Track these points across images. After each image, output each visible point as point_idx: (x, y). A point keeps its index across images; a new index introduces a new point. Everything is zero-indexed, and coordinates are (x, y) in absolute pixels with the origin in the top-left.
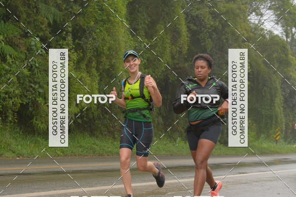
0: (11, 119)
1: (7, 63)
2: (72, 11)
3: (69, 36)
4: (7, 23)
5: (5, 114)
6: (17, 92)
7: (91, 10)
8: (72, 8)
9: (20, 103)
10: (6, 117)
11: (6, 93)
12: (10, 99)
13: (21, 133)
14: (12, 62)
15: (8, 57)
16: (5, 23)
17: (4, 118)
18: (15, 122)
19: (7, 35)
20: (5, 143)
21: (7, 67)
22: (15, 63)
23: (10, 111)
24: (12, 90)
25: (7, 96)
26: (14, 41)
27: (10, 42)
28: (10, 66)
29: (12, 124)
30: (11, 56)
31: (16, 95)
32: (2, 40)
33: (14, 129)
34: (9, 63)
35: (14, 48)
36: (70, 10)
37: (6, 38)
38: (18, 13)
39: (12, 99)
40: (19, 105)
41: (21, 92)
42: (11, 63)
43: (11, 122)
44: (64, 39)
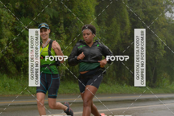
2: (64, 11)
3: (62, 25)
4: (26, 18)
5: (26, 70)
7: (74, 10)
8: (63, 9)
16: (25, 18)
17: (25, 72)
36: (62, 10)
38: (33, 12)
44: (59, 27)
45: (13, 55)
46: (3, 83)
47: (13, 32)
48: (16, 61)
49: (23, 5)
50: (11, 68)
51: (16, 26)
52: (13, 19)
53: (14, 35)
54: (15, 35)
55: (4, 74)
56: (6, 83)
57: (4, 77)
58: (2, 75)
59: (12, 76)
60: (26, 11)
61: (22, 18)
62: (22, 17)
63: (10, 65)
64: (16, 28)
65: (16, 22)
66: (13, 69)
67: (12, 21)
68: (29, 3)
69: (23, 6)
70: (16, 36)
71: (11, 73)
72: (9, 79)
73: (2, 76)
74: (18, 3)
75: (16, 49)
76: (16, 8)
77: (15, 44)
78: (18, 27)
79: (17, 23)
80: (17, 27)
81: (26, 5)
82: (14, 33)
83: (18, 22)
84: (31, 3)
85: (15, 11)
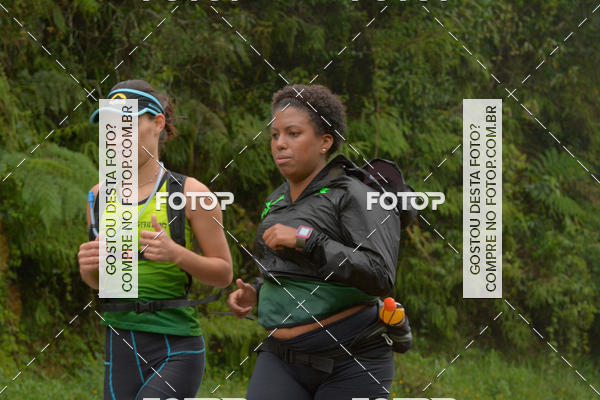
0: (574, 345)
1: (565, 233)
5: (564, 334)
6: (587, 290)
9: (593, 313)
10: (567, 341)
11: (565, 294)
12: (574, 306)
13: (596, 373)
14: (577, 230)
15: (568, 221)
17: (562, 343)
18: (584, 352)
19: (565, 177)
20: (566, 393)
21: (566, 242)
22: (582, 233)
23: (574, 330)
24: (576, 287)
25: (567, 299)
26: (578, 188)
27: (570, 191)
28: (571, 237)
29: (579, 355)
30: (572, 218)
31: (585, 298)
32: (556, 187)
33: (583, 364)
34: (569, 233)
35: (580, 204)
37: (562, 184)
38: (586, 132)
39: (576, 304)
40: (592, 316)
41: (595, 292)
42: (573, 233)
43: (575, 351)
45: (519, 283)
46: (486, 383)
47: (518, 202)
48: (531, 303)
49: (552, 109)
50: (515, 327)
51: (530, 182)
52: (517, 159)
53: (520, 215)
54: (525, 214)
55: (488, 350)
56: (499, 380)
57: (492, 361)
58: (483, 353)
59: (519, 357)
60: (563, 129)
61: (548, 153)
62: (550, 150)
63: (510, 317)
64: (527, 190)
65: (530, 167)
66: (521, 334)
67: (516, 166)
68: (573, 100)
69: (552, 113)
70: (528, 218)
71: (515, 346)
72: (509, 366)
73: (483, 357)
74: (535, 102)
75: (529, 261)
76: (525, 119)
77: (527, 245)
78: (536, 188)
79: (532, 171)
80: (532, 186)
81: (562, 109)
82: (520, 208)
83: (536, 171)
84: (578, 100)
85: (523, 130)
